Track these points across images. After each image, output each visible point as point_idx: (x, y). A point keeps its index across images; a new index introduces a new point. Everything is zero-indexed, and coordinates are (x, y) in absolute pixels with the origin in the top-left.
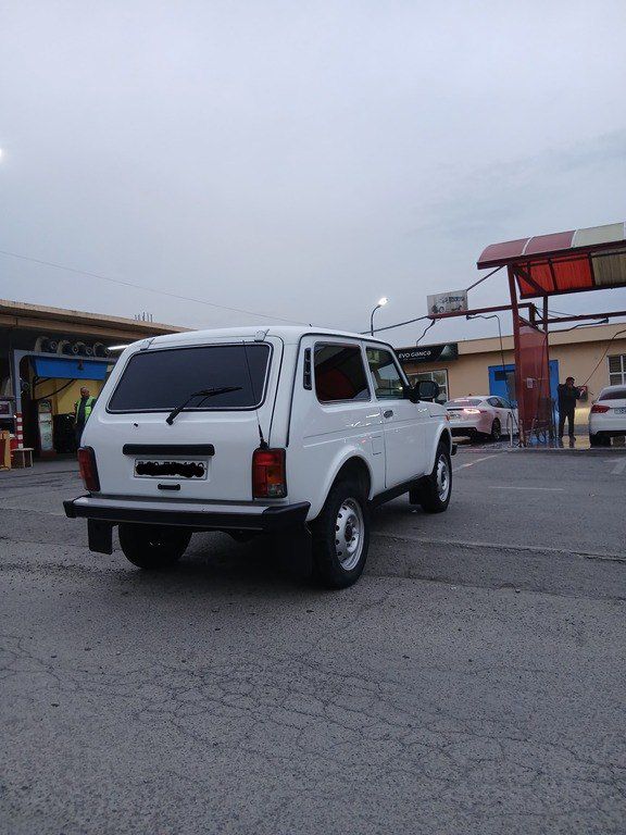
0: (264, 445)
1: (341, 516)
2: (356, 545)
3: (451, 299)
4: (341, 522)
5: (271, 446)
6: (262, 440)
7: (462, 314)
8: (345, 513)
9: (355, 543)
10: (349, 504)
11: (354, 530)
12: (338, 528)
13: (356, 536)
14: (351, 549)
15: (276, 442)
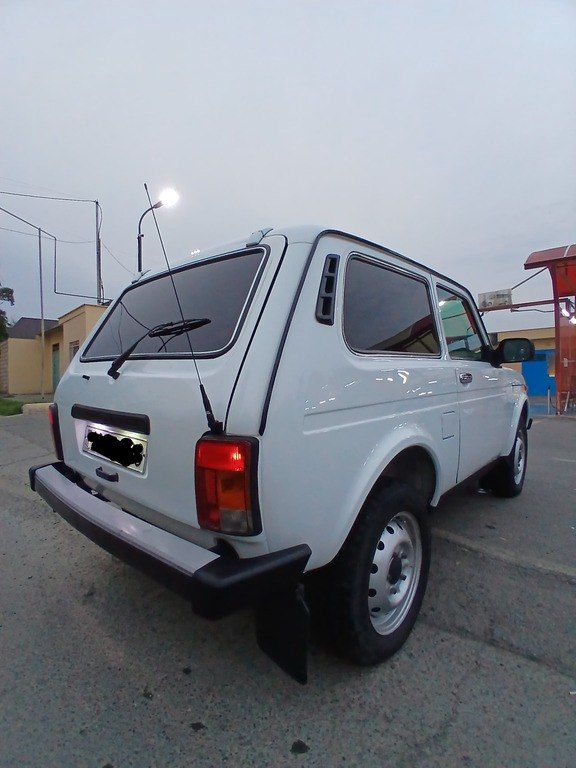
0: (216, 428)
1: (382, 547)
2: (406, 588)
3: (498, 296)
4: (382, 558)
5: (229, 431)
6: (210, 418)
7: (507, 307)
8: (391, 539)
9: (404, 586)
10: (399, 521)
11: (405, 562)
12: (375, 569)
13: (406, 573)
14: (397, 598)
15: (241, 423)
